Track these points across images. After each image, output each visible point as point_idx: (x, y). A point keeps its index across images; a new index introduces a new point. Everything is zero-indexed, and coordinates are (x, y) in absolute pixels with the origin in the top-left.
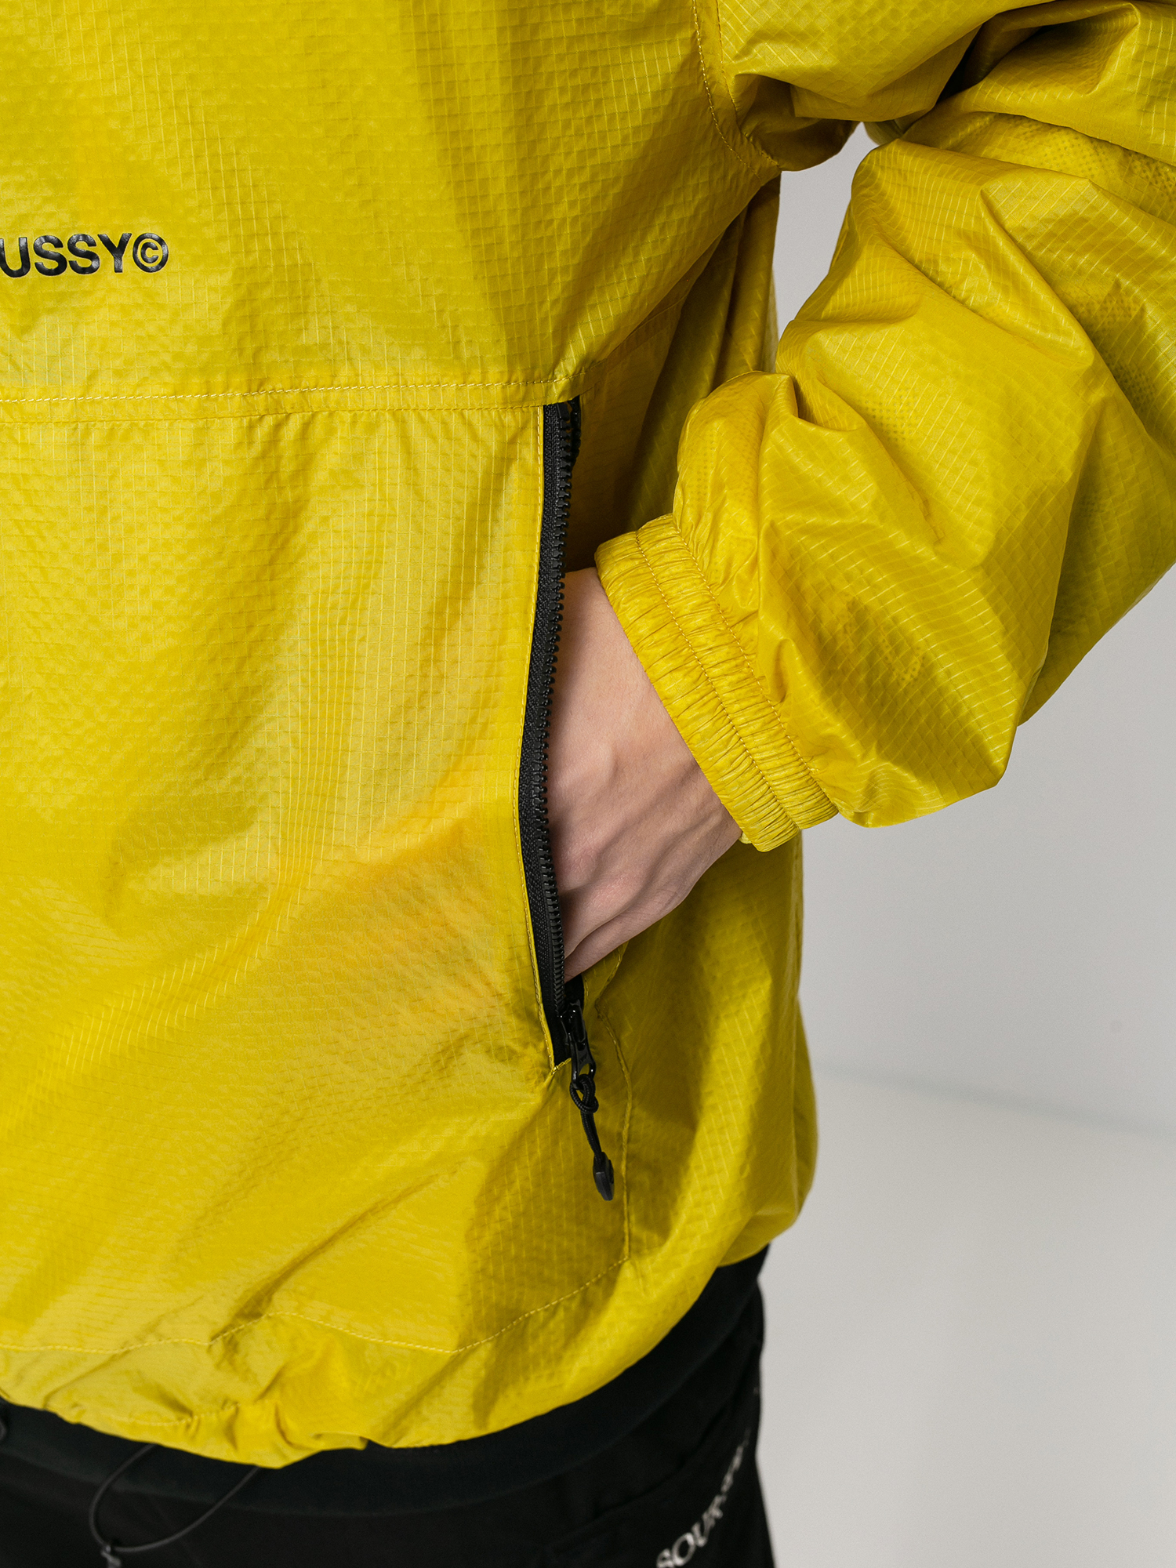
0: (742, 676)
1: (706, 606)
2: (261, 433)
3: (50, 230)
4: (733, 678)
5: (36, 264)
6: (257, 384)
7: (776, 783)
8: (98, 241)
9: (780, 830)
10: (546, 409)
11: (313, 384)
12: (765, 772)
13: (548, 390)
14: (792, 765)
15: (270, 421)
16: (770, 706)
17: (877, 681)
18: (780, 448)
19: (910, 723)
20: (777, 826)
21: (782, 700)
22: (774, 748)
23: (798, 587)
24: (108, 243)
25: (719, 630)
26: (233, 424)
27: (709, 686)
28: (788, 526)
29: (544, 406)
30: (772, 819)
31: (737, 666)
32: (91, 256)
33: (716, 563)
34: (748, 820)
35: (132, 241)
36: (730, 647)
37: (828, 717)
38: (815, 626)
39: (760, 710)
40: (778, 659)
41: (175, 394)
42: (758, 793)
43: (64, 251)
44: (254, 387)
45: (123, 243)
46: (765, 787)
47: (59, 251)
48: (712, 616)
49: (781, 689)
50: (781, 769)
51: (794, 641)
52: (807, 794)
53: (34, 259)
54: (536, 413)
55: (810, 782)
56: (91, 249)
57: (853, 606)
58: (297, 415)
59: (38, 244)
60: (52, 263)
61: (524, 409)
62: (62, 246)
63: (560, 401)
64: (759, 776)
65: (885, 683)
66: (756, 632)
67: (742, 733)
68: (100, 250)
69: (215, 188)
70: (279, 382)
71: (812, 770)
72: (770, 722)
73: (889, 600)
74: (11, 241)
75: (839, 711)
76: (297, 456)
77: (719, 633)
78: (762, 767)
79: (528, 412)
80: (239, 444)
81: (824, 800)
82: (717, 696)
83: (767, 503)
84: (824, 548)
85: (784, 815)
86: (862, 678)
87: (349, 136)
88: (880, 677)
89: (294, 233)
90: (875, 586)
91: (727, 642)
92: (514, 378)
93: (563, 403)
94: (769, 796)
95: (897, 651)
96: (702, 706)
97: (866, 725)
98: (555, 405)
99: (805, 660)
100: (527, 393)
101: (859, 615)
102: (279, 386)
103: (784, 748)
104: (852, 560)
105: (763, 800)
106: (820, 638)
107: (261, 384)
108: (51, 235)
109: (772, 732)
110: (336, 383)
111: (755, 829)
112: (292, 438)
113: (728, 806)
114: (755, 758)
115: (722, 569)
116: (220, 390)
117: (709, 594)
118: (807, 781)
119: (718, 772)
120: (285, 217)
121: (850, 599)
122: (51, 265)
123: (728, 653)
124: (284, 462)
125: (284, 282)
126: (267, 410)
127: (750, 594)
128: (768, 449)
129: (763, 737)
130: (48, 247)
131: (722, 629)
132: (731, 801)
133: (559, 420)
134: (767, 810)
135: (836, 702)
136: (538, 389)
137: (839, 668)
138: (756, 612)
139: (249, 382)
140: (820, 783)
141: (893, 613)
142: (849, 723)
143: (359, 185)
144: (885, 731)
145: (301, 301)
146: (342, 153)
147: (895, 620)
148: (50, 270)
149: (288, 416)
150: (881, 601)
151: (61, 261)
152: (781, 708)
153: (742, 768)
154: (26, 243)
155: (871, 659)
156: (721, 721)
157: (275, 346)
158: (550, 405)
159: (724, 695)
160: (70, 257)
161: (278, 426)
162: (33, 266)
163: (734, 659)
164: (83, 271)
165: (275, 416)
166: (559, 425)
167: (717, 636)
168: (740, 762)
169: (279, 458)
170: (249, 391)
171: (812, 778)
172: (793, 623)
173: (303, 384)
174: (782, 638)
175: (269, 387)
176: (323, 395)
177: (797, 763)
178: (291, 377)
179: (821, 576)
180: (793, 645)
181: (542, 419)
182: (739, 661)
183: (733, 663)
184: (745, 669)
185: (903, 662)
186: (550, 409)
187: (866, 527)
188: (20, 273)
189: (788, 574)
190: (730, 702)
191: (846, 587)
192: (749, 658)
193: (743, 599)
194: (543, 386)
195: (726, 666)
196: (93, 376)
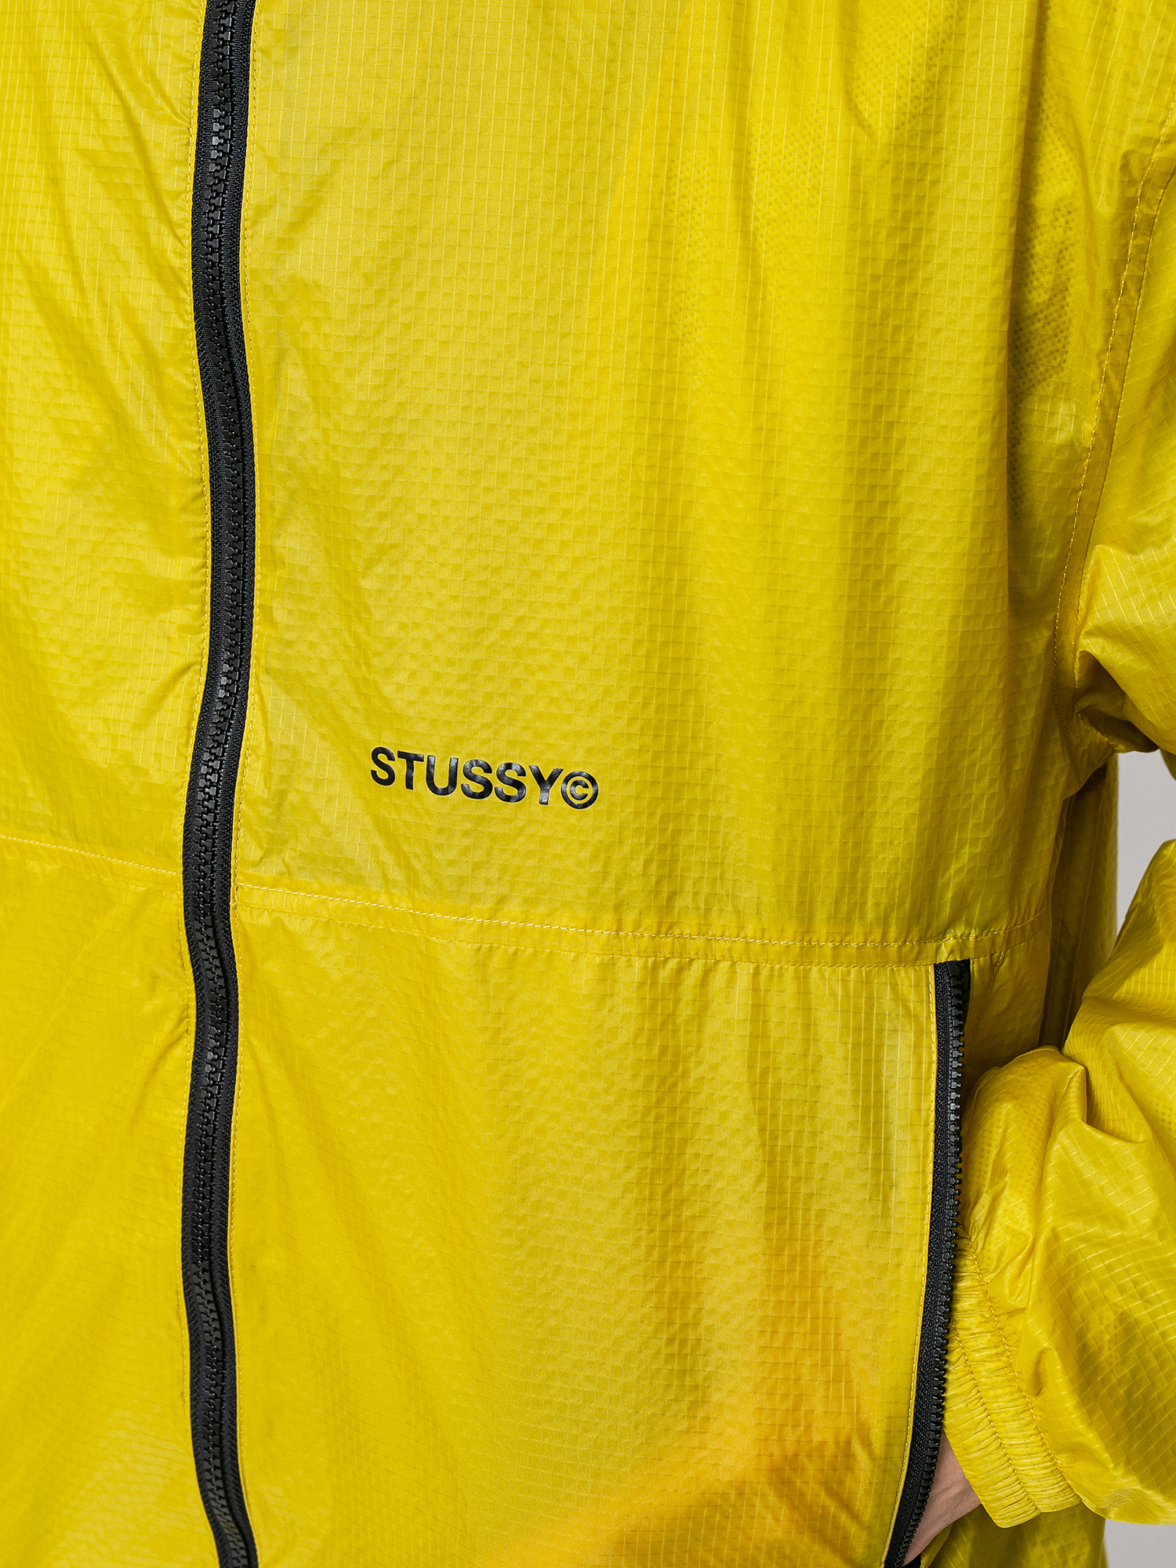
0: (1001, 1365)
1: (975, 1291)
2: (665, 973)
3: (483, 755)
4: (992, 1366)
5: (462, 785)
6: (666, 926)
7: (1022, 1468)
8: (529, 772)
9: (1020, 1511)
10: (936, 967)
11: (719, 933)
12: (1012, 1457)
13: (938, 948)
14: (1040, 1455)
15: (673, 964)
16: (1025, 1397)
17: (1137, 1395)
18: (1064, 1148)
19: (1165, 1439)
20: (1018, 1506)
21: (1038, 1394)
22: (1023, 1436)
23: (1070, 1294)
24: (538, 776)
25: (984, 1317)
26: (638, 963)
27: (967, 1368)
28: (1068, 1233)
29: (935, 965)
30: (1013, 1500)
31: (997, 1354)
32: (518, 785)
33: (989, 1251)
34: (990, 1498)
35: (563, 776)
36: (992, 1336)
37: (1081, 1426)
38: (1081, 1335)
39: (1014, 1400)
40: (1038, 1362)
41: (585, 927)
42: (1002, 1474)
43: (492, 777)
44: (664, 930)
45: (553, 778)
46: (1010, 1469)
47: (488, 776)
48: (979, 1303)
49: (1038, 1384)
50: (1027, 1456)
51: (1057, 1350)
52: (1051, 1482)
53: (461, 779)
54: (927, 971)
55: (1055, 1472)
56: (521, 779)
57: (1123, 1318)
58: (700, 961)
59: (468, 767)
60: (478, 786)
61: (916, 968)
62: (491, 772)
63: (949, 960)
64: (1006, 1459)
65: (1145, 1396)
66: (1020, 1328)
67: (994, 1417)
68: (529, 781)
69: (656, 736)
70: (689, 926)
71: (1058, 1461)
72: (1022, 1413)
73: (1159, 1316)
74: (443, 760)
75: (1092, 1422)
76: (695, 1001)
77: (983, 1320)
78: (1009, 1451)
79: (920, 970)
80: (642, 984)
81: (1067, 1490)
82: (974, 1379)
83: (1050, 1206)
84: (1101, 1258)
85: (1027, 1498)
86: (1121, 1392)
87: (793, 702)
88: (1141, 1391)
89: (723, 786)
90: (1147, 1301)
91: (990, 1330)
92: (909, 938)
93: (951, 961)
94: (1013, 1478)
95: (1162, 1366)
96: (957, 1387)
97: (1117, 1438)
98: (944, 963)
99: (1065, 1368)
100: (919, 953)
101: (1127, 1327)
102: (687, 931)
103: (1032, 1439)
104: (1127, 1272)
105: (1006, 1482)
106: (1084, 1348)
107: (671, 927)
108: (482, 759)
109: (1023, 1422)
110: (742, 934)
111: (996, 1507)
112: (693, 983)
113: (972, 1481)
114: (1003, 1442)
115: (995, 1256)
116: (631, 929)
117: (978, 1278)
118: (1052, 1471)
119: (965, 1449)
120: (717, 770)
121: (1120, 1310)
122: (477, 788)
123: (990, 1341)
124: (682, 1005)
125: (706, 831)
126: (672, 953)
127: (1018, 1290)
128: (1056, 1149)
129: (1015, 1425)
130: (477, 771)
131: (987, 1316)
132: (975, 1478)
133: (949, 978)
134: (1009, 1491)
135: (1090, 1414)
136: (931, 947)
137: (1099, 1379)
138: (1023, 1310)
139: (660, 924)
140: (1065, 1475)
141: (1161, 1329)
142: (1101, 1436)
143: (796, 749)
144: (1136, 1446)
145: (720, 851)
146: (785, 717)
147: (1163, 1335)
148: (475, 793)
149: (691, 961)
150: (1152, 1315)
151: (488, 786)
152: (1037, 1401)
153: (990, 1449)
154: (457, 764)
155: (1134, 1373)
156: (974, 1403)
157: (689, 892)
158: (940, 964)
159: (981, 1380)
160: (497, 784)
161: (680, 970)
162: (459, 786)
163: (996, 1347)
164: (508, 799)
165: (679, 959)
166: (949, 983)
167: (981, 1323)
168: (987, 1444)
169: (677, 1001)
170: (658, 933)
171: (1057, 1469)
172: (1058, 1332)
173: (710, 933)
174: (1045, 1345)
175: (676, 931)
176: (728, 945)
177: (1046, 1454)
178: (700, 924)
179: (1095, 1285)
180: (1056, 1354)
181: (933, 977)
182: (999, 1350)
183: (994, 1351)
184: (1005, 1359)
185: (1166, 1377)
186: (940, 967)
187: (1146, 1242)
188: (445, 792)
189: (1062, 1280)
190: (986, 1387)
191: (1118, 1299)
192: (1010, 1349)
193: (1012, 1293)
194: (934, 945)
195: (986, 1353)
196: (501, 901)
